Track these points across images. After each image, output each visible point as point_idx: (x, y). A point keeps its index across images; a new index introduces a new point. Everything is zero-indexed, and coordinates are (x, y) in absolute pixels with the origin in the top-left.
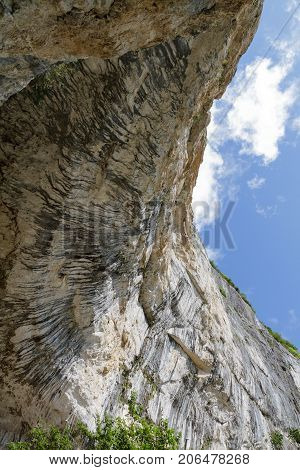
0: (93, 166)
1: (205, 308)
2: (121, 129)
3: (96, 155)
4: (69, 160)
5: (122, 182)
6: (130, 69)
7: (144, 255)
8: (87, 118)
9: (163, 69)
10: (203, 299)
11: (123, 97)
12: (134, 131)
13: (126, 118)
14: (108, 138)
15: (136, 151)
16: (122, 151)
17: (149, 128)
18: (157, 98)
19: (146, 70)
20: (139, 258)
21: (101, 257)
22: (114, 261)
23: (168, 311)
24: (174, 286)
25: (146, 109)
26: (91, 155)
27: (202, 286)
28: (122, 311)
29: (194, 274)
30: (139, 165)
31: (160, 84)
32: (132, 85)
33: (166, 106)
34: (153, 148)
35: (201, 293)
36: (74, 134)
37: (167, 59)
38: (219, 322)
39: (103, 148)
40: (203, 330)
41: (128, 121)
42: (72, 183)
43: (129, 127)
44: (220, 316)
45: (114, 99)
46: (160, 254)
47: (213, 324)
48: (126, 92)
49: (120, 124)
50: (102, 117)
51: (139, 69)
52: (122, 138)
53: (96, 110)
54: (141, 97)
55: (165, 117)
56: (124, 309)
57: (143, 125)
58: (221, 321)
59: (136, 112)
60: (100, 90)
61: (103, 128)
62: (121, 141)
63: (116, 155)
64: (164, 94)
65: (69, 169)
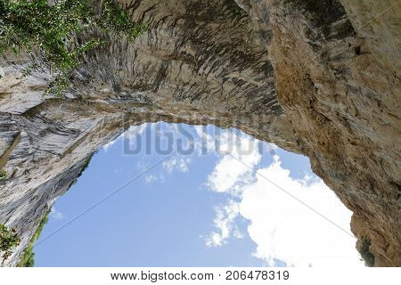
0: (172, 48)
1: (55, 157)
2: (208, 68)
3: (183, 49)
4: (174, 25)
5: (163, 74)
6: (259, 72)
7: (96, 98)
8: (213, 39)
9: (262, 97)
10: (65, 153)
11: (236, 69)
12: (209, 79)
13: (219, 71)
14: (199, 58)
15: (192, 83)
16: (190, 71)
17: (213, 91)
18: (239, 95)
19: (260, 84)
20: (92, 95)
21: (85, 63)
22: (84, 74)
23: (44, 127)
24: (71, 126)
25: (228, 87)
26: (181, 45)
27: (77, 150)
28: (33, 88)
29: (87, 141)
30: (180, 87)
31: (250, 96)
32: (247, 75)
33: (233, 103)
34: (197, 96)
35: (70, 151)
36: (197, 28)
37: (271, 100)
38: (45, 172)
39: (189, 55)
40: (34, 161)
41: (217, 73)
42: (153, 30)
43: (211, 75)
44: (51, 172)
45: (233, 61)
46: (100, 110)
47: (42, 169)
48: (240, 70)
49: (213, 67)
50: (217, 52)
51: (260, 79)
52: (201, 71)
53: (222, 46)
54: (238, 83)
55: (225, 103)
56: (36, 90)
57: (214, 86)
58: (47, 175)
59: (225, 80)
60: (239, 49)
61: (208, 54)
62: (198, 69)
63: (185, 66)
64: (243, 100)
65: (165, 26)
